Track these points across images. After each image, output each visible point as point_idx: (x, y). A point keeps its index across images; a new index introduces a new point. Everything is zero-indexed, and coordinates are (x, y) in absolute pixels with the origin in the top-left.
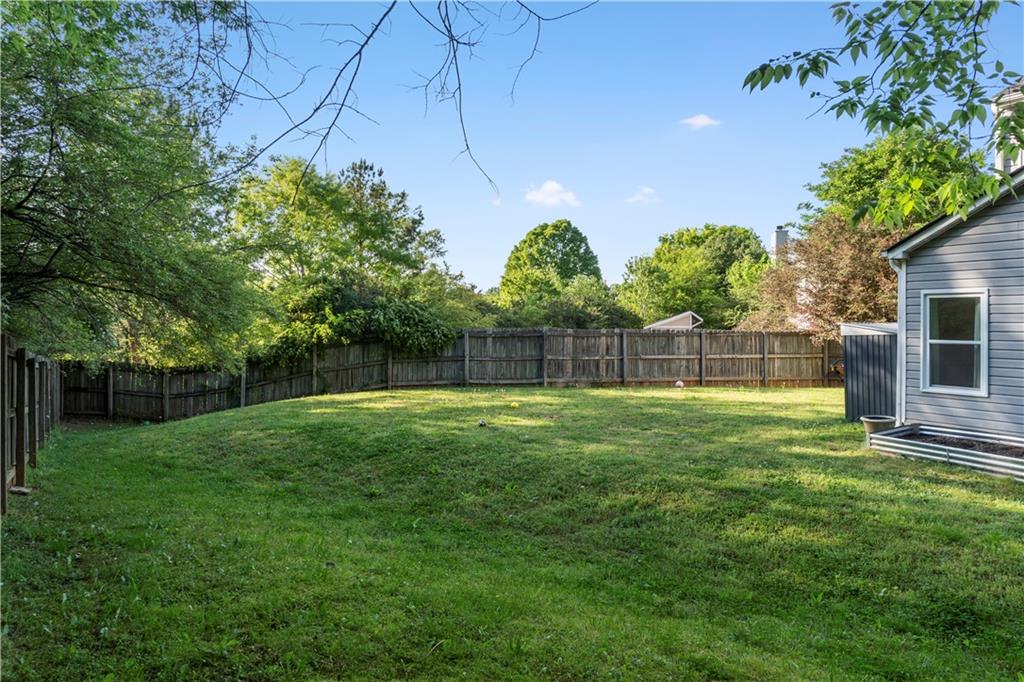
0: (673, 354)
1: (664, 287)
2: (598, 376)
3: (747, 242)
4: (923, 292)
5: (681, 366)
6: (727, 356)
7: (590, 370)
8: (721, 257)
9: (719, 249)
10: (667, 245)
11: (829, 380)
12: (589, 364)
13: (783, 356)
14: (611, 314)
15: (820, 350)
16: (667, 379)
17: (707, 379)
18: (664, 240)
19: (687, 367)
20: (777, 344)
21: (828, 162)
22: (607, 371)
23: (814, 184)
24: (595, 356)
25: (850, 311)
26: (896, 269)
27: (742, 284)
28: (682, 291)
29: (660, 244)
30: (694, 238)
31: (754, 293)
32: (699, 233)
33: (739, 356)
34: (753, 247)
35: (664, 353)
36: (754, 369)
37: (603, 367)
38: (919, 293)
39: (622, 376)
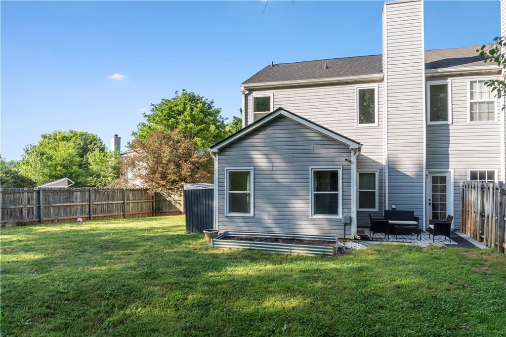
0: (73, 202)
1: (49, 163)
2: (21, 218)
3: (95, 142)
4: (226, 168)
5: (78, 209)
6: (105, 202)
7: (15, 215)
8: (81, 149)
9: (80, 144)
10: (47, 140)
11: (156, 213)
12: (15, 211)
13: (134, 201)
14: (15, 179)
15: (151, 198)
16: (69, 217)
17: (94, 216)
18: (45, 137)
19: (82, 210)
20: (131, 195)
21: (155, 103)
22: (28, 215)
23: (147, 114)
24: (20, 205)
25: (168, 178)
26: (214, 157)
27: (96, 164)
28: (61, 166)
29: (41, 139)
30: (64, 137)
31: (104, 168)
32: (66, 134)
33: (111, 202)
34: (99, 145)
35: (67, 202)
36: (119, 209)
37: (25, 212)
38: (224, 169)
39: (39, 217)
